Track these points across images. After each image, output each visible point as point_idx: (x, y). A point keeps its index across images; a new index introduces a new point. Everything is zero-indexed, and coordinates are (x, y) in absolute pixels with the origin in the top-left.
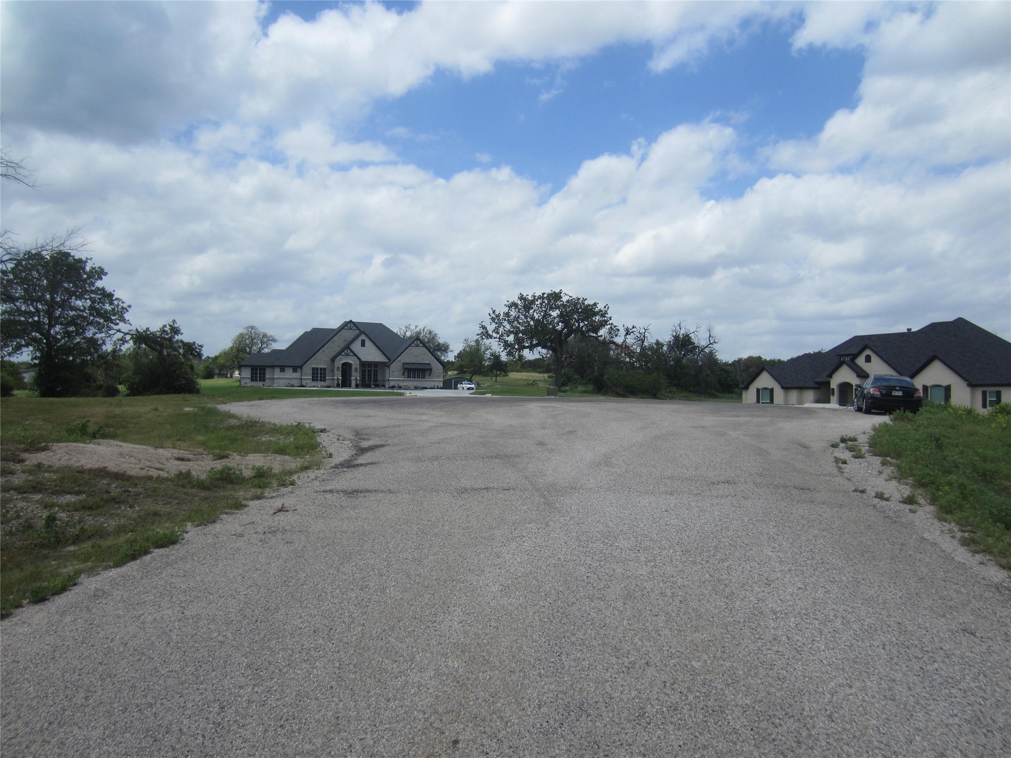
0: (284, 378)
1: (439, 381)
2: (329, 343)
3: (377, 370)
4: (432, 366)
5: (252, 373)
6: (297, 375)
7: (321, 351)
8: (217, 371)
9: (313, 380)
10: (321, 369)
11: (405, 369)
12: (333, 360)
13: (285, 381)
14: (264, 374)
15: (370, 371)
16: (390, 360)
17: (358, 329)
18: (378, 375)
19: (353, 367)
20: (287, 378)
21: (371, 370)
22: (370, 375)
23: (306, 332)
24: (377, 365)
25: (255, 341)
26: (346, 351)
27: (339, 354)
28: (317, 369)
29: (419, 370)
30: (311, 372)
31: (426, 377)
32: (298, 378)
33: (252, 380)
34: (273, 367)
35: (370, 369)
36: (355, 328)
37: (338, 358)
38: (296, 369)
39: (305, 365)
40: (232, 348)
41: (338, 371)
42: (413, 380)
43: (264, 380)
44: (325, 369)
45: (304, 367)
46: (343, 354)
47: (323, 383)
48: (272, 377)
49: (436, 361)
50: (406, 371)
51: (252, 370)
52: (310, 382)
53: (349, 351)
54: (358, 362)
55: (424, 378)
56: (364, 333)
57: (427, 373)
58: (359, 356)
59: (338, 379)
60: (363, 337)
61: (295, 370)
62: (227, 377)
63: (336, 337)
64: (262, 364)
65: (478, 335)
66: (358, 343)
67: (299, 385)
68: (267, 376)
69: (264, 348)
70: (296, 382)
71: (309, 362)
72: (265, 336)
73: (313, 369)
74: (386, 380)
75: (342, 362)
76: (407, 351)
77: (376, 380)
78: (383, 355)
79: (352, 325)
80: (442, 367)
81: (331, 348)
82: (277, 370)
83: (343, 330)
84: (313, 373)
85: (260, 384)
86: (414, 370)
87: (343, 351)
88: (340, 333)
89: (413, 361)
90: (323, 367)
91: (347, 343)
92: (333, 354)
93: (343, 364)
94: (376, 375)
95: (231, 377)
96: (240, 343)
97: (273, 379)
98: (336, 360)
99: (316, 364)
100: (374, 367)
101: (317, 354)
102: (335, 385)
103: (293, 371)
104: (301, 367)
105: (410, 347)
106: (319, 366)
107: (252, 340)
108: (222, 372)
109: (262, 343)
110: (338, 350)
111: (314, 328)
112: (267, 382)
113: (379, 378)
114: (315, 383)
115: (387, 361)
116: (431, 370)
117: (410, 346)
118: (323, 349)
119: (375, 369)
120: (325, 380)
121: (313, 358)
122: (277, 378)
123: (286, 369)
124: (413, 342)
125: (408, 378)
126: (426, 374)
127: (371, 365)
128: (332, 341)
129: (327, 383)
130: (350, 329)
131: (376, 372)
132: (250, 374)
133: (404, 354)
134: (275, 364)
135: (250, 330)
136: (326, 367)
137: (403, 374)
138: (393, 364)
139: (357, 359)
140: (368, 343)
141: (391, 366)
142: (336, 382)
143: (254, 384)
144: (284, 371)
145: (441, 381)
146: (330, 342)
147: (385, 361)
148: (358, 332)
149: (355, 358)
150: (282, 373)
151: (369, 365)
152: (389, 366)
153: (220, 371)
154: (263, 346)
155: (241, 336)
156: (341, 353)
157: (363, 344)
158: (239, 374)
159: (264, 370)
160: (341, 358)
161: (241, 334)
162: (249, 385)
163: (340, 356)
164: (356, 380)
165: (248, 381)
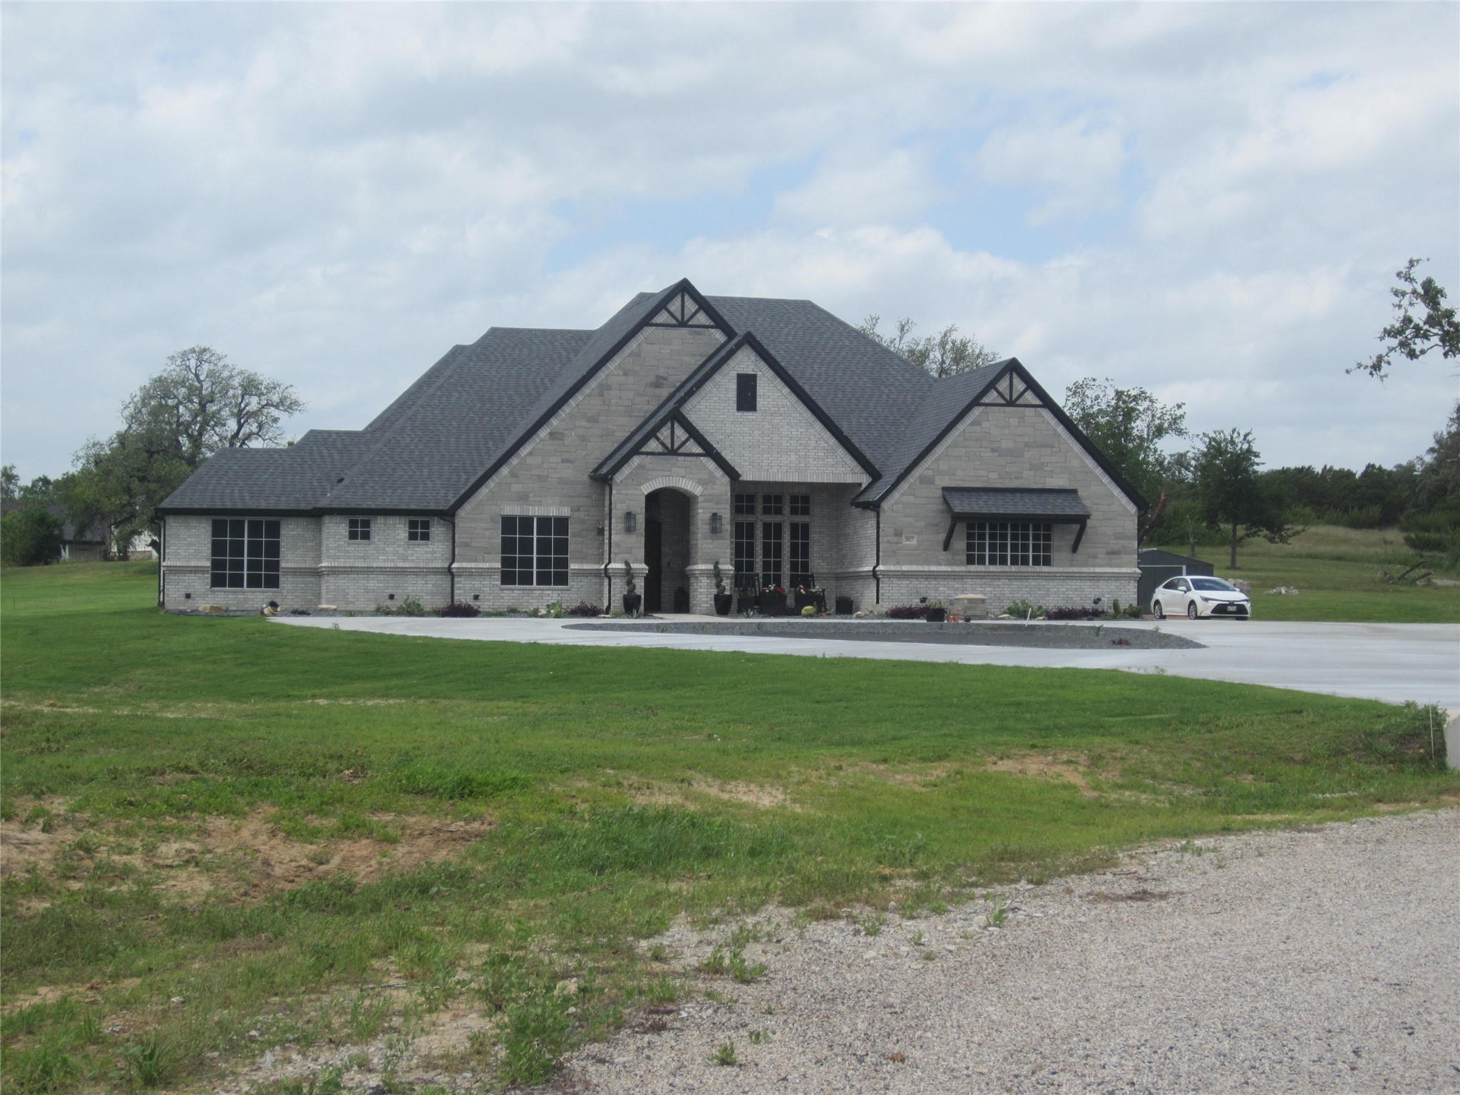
0: (369, 571)
1: (1117, 577)
2: (579, 397)
3: (806, 527)
4: (1087, 503)
5: (217, 548)
6: (432, 552)
7: (543, 433)
8: (69, 531)
9: (507, 578)
10: (544, 522)
11: (957, 518)
12: (602, 479)
13: (374, 583)
14: (274, 549)
15: (773, 531)
16: (875, 475)
17: (719, 322)
18: (814, 549)
19: (702, 514)
20: (382, 571)
21: (778, 527)
22: (772, 551)
23: (458, 351)
24: (806, 499)
25: (212, 408)
26: (664, 433)
27: (632, 448)
28: (526, 522)
29: (1020, 523)
30: (497, 538)
31: (1055, 556)
32: (435, 571)
33: (217, 581)
34: (316, 515)
35: (772, 519)
36: (702, 318)
37: (626, 470)
38: (426, 525)
39: (468, 507)
40: (122, 438)
41: (629, 530)
42: (995, 576)
43: (273, 582)
44: (562, 523)
45: (462, 513)
46: (653, 445)
47: (552, 594)
48: (309, 564)
49: (1106, 479)
50: (961, 530)
51: (218, 530)
52: (493, 592)
53: (681, 434)
54: (723, 485)
55: (1047, 562)
56: (750, 341)
57: (1061, 540)
58: (728, 456)
59: (629, 574)
60: (746, 362)
61: (419, 532)
62: (106, 557)
63: (612, 365)
64: (263, 505)
65: (1390, 333)
66: (724, 386)
67: (442, 603)
68: (289, 559)
69: (249, 436)
70: (426, 591)
71: (484, 491)
72: (250, 386)
73: (508, 523)
74: (859, 576)
75: (647, 489)
76: (961, 427)
77: (802, 576)
78: (841, 452)
79: (691, 306)
80: (1132, 509)
81: (594, 420)
82: (336, 530)
83: (647, 331)
84: (507, 546)
85: (257, 598)
86: (998, 523)
87: (653, 434)
88: (633, 345)
89: (994, 479)
90: (553, 512)
91: (664, 393)
92: (597, 450)
93: (654, 499)
94: (801, 550)
95: (124, 555)
96: (155, 413)
97: (317, 573)
98: (618, 478)
99: (522, 498)
100: (794, 511)
101: (524, 451)
102: (617, 602)
103: (413, 536)
104: (448, 515)
105: (977, 411)
106: (534, 511)
107: (203, 407)
108: (88, 536)
109: (242, 416)
110: (622, 426)
111: (494, 332)
112: (289, 591)
113: (818, 564)
114: (513, 595)
115: (865, 479)
116: (1081, 520)
117: (976, 402)
118: (554, 422)
119: (800, 519)
120: (562, 579)
121: (505, 471)
122: (334, 571)
123: (379, 526)
124: (992, 385)
125: (970, 561)
126: (1056, 542)
127: (779, 499)
128: (593, 384)
129: (574, 593)
130: (683, 324)
131: (801, 532)
132: (207, 549)
133: (948, 441)
134: (323, 503)
135: (193, 363)
136: (565, 512)
137: (946, 546)
138: (896, 495)
139: (719, 473)
140: (770, 391)
141: (885, 505)
142: (619, 589)
143: (226, 597)
144: (366, 536)
145: (1128, 577)
146: (586, 390)
147: (850, 479)
148: (719, 336)
149: (711, 464)
150: (359, 546)
151: (767, 499)
152: (875, 507)
153: (81, 530)
154: (245, 430)
155: (162, 388)
156: (644, 441)
157: (747, 397)
158: (154, 544)
159: (274, 530)
160: (641, 467)
161: (160, 380)
162: (203, 605)
163: (636, 460)
164: (717, 574)
165: (200, 584)
